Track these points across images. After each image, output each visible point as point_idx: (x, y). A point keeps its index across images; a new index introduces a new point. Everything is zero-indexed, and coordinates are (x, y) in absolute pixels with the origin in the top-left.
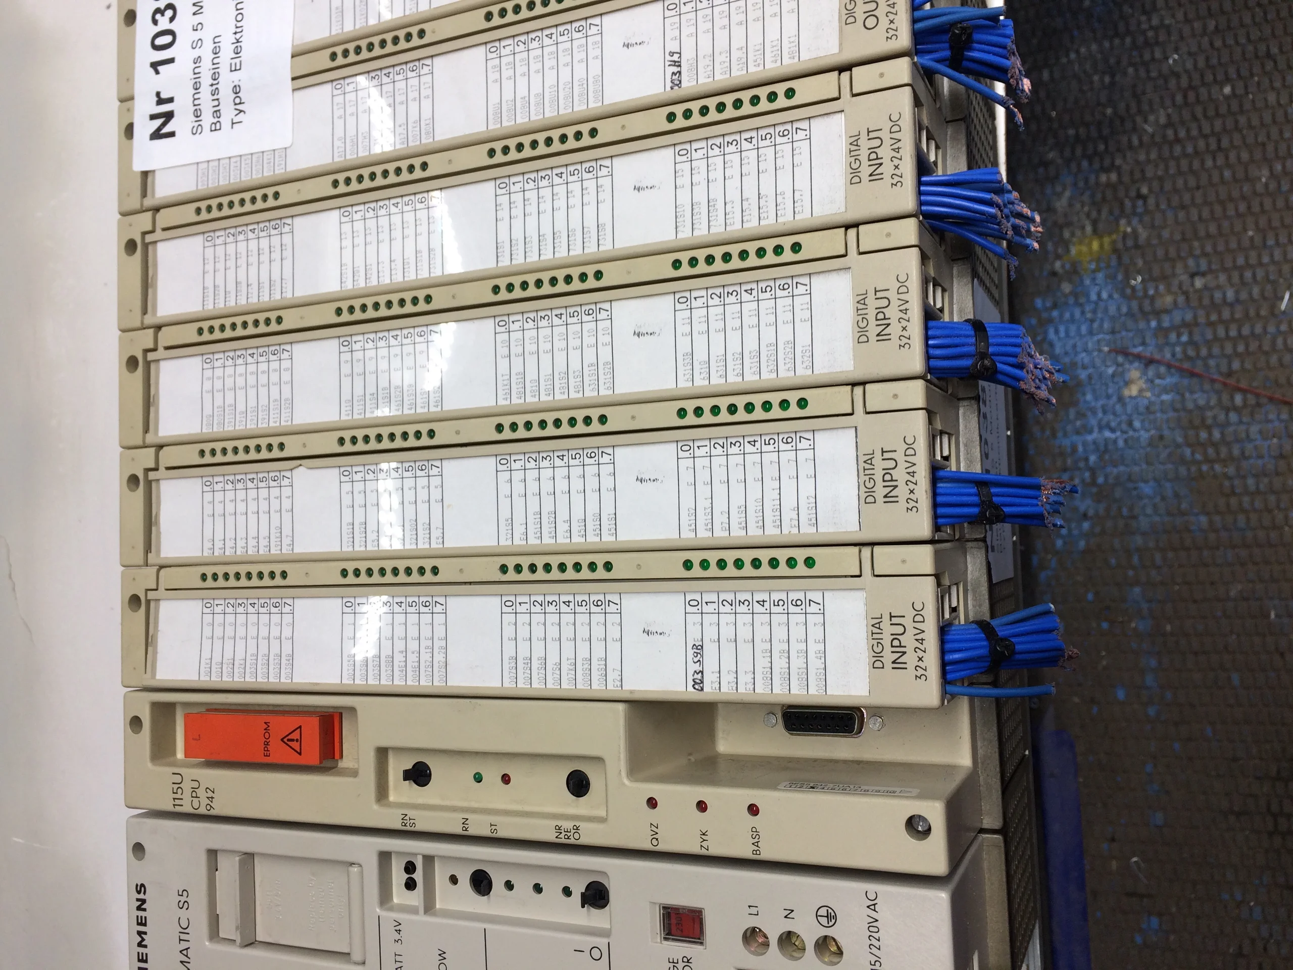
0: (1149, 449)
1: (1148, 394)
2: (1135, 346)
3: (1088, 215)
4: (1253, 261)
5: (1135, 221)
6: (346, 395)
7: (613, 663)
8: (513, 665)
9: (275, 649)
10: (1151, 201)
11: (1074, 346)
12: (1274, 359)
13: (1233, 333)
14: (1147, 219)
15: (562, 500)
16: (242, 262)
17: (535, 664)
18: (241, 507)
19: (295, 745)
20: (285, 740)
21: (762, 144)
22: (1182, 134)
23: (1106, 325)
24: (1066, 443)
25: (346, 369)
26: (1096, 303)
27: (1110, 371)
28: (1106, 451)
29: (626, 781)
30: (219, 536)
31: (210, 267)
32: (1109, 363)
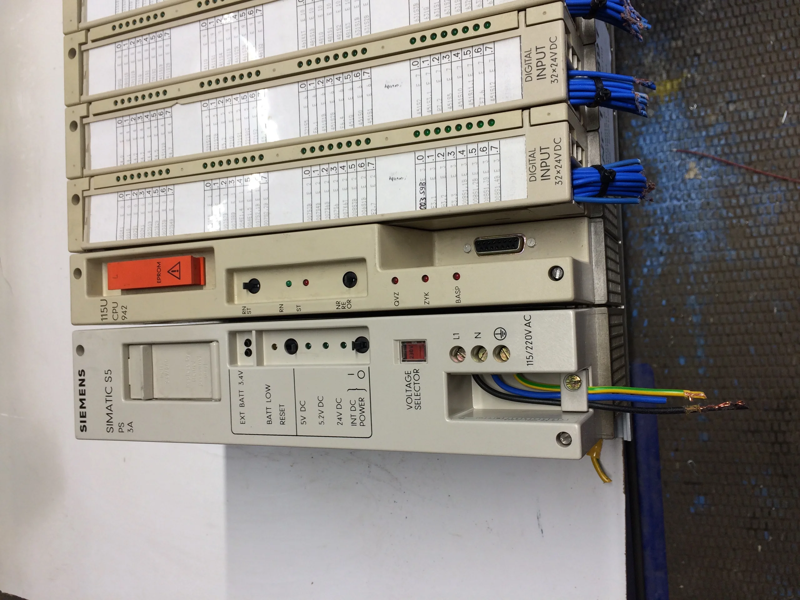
0: (700, 211)
1: (700, 177)
2: (692, 148)
3: (664, 67)
4: (765, 92)
5: (693, 70)
6: (205, 57)
7: (371, 199)
8: (310, 209)
9: (163, 217)
10: (703, 57)
11: (655, 149)
12: (777, 153)
13: (752, 138)
14: (700, 68)
15: (339, 105)
17: (323, 207)
18: (141, 134)
19: (177, 274)
20: (170, 272)
22: (722, 15)
23: (675, 135)
24: (650, 208)
25: (204, 41)
26: (669, 122)
27: (677, 163)
28: (674, 213)
29: (379, 270)
30: (127, 153)
32: (676, 158)
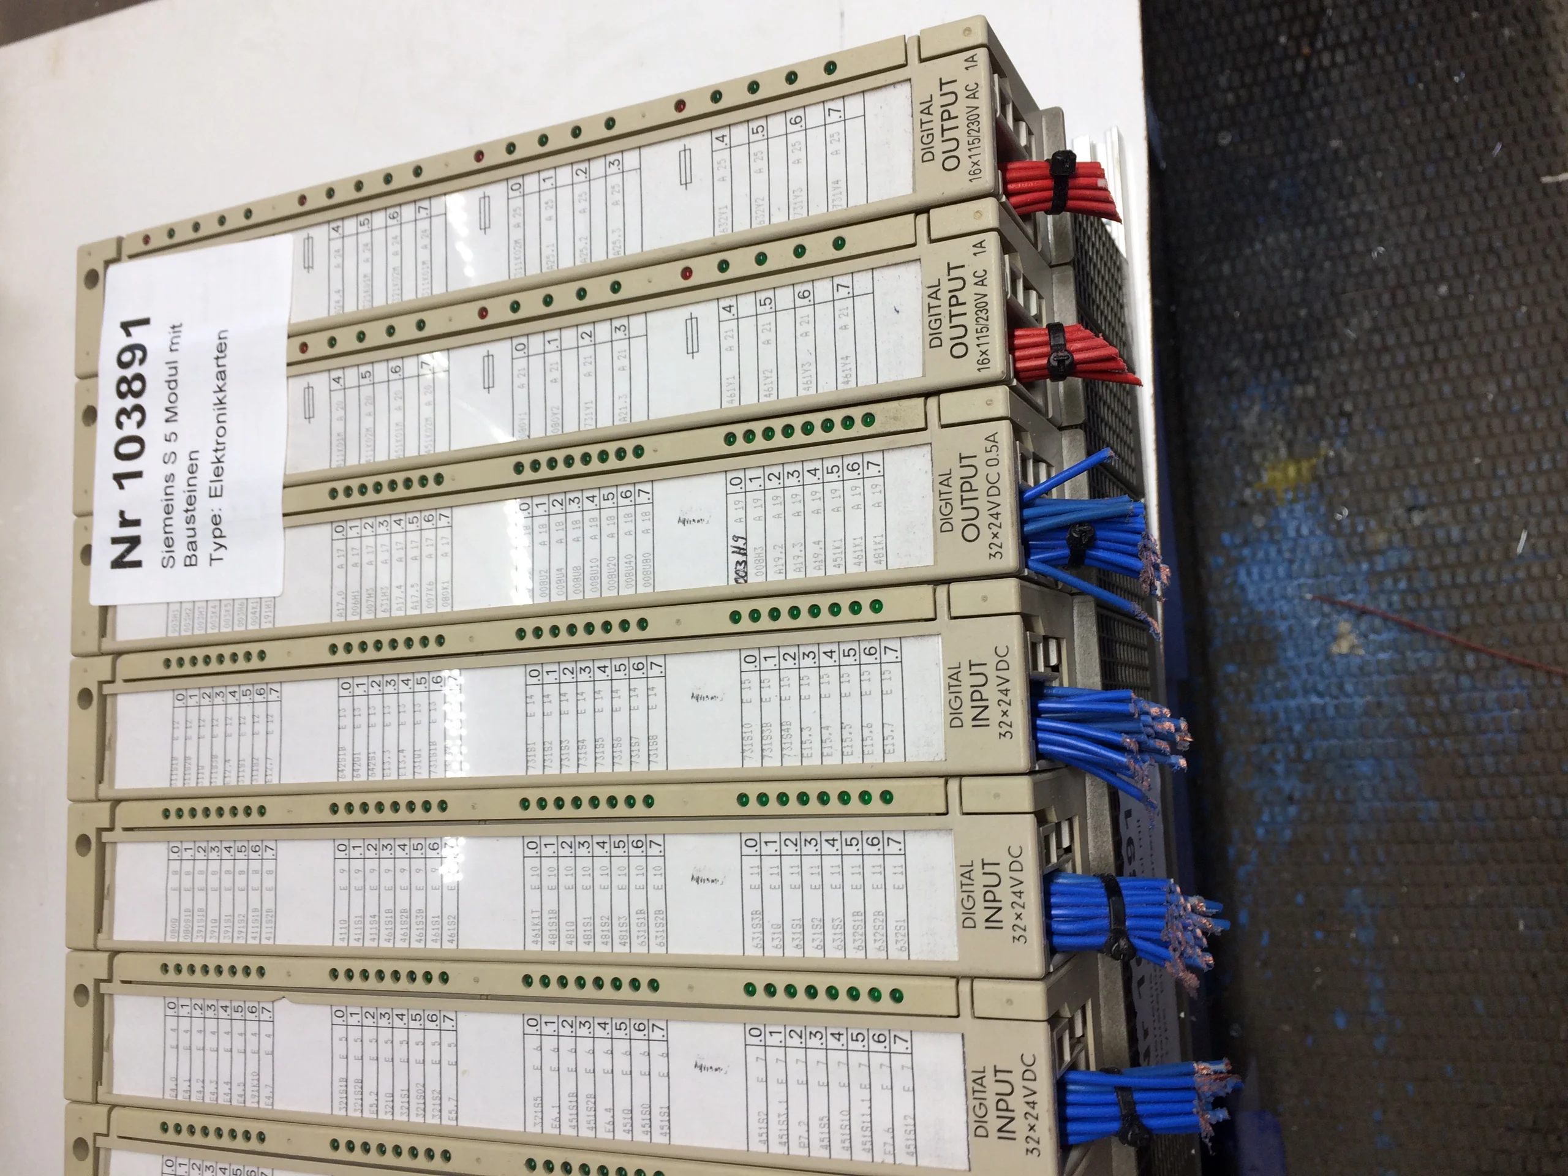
0: (1364, 719)
1: (1362, 652)
2: (1343, 593)
3: (1282, 435)
4: (1482, 493)
5: (1338, 443)
6: (341, 915)
10: (1357, 420)
11: (1270, 591)
12: (1511, 613)
13: (1461, 579)
14: (1352, 441)
15: (604, 1081)
16: (219, 730)
18: (211, 1042)
21: (845, 661)
22: (1391, 340)
23: (1308, 567)
24: (1264, 708)
25: (342, 881)
26: (1295, 540)
27: (1315, 622)
28: (1313, 720)
30: (184, 1074)
31: (180, 733)
32: (1312, 613)
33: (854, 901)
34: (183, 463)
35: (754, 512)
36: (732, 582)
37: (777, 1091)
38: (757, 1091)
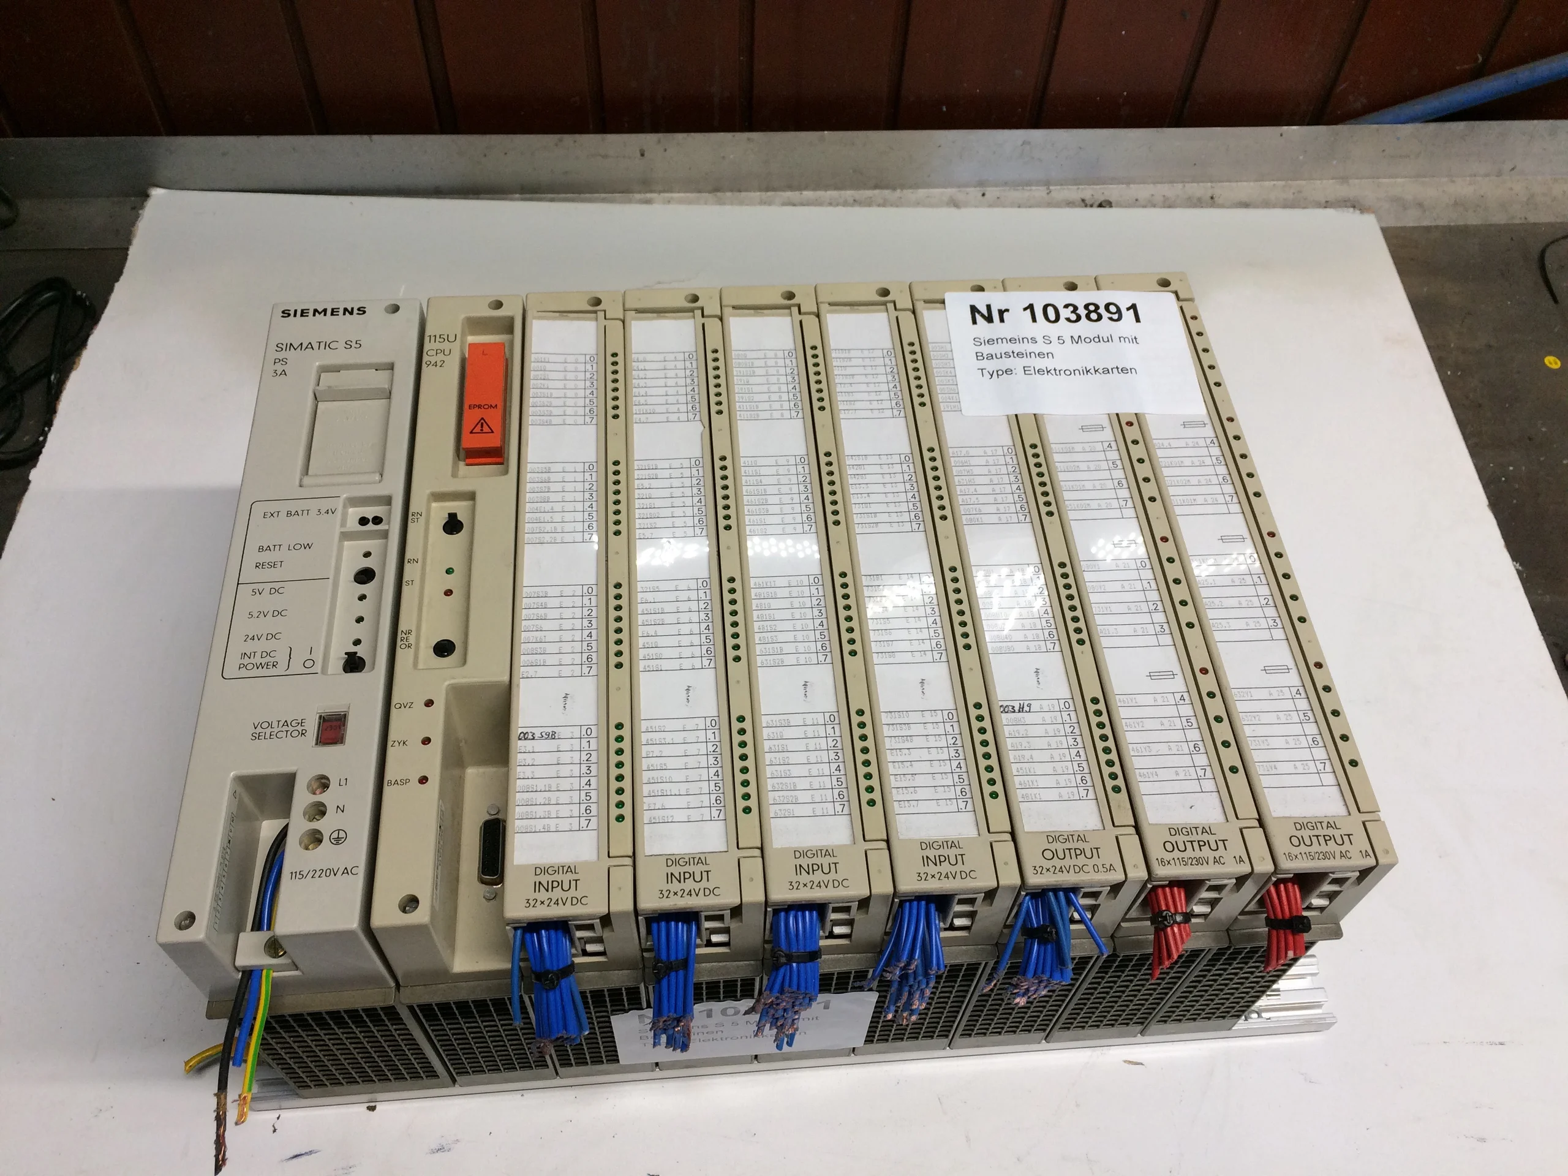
6: (761, 461)
7: (542, 672)
8: (541, 595)
9: (555, 411)
15: (674, 630)
16: (870, 379)
17: (541, 612)
18: (671, 382)
19: (478, 429)
20: (482, 421)
21: (956, 776)
25: (782, 461)
29: (447, 683)
30: (648, 366)
31: (866, 354)
33: (803, 784)
34: (1045, 349)
35: (1048, 717)
36: (1001, 703)
37: (679, 737)
38: (678, 725)
